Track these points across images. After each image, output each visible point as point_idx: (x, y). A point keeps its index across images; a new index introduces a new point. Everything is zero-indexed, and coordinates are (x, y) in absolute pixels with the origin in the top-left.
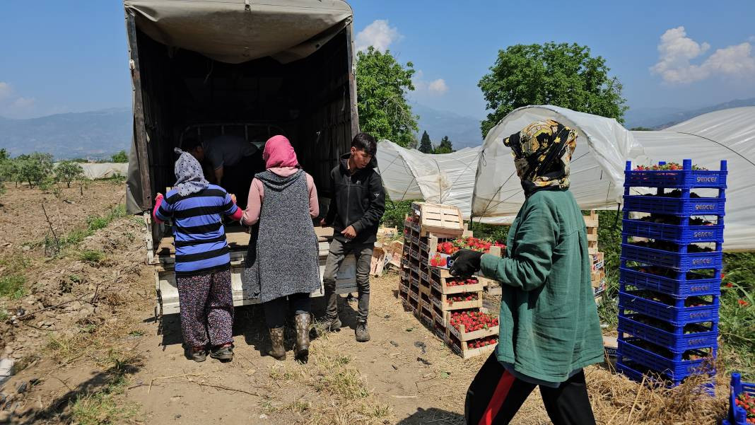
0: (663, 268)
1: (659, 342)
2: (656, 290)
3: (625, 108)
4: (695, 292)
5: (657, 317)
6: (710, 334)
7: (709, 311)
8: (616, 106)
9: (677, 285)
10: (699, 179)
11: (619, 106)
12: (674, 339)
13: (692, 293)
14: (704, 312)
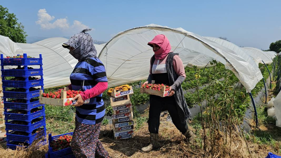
0: (20, 99)
1: (23, 130)
2: (19, 109)
3: (26, 35)
4: (35, 106)
5: (21, 120)
6: (43, 121)
7: (41, 112)
8: (22, 34)
9: (27, 105)
10: (31, 62)
11: (24, 34)
12: (28, 127)
13: (33, 107)
14: (39, 113)
